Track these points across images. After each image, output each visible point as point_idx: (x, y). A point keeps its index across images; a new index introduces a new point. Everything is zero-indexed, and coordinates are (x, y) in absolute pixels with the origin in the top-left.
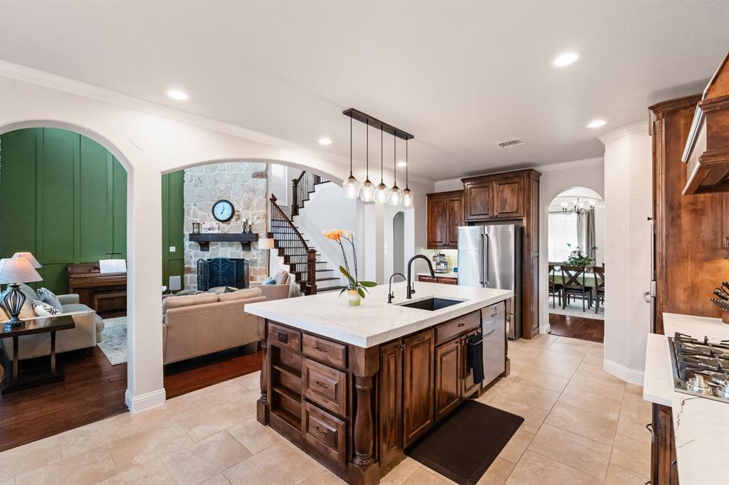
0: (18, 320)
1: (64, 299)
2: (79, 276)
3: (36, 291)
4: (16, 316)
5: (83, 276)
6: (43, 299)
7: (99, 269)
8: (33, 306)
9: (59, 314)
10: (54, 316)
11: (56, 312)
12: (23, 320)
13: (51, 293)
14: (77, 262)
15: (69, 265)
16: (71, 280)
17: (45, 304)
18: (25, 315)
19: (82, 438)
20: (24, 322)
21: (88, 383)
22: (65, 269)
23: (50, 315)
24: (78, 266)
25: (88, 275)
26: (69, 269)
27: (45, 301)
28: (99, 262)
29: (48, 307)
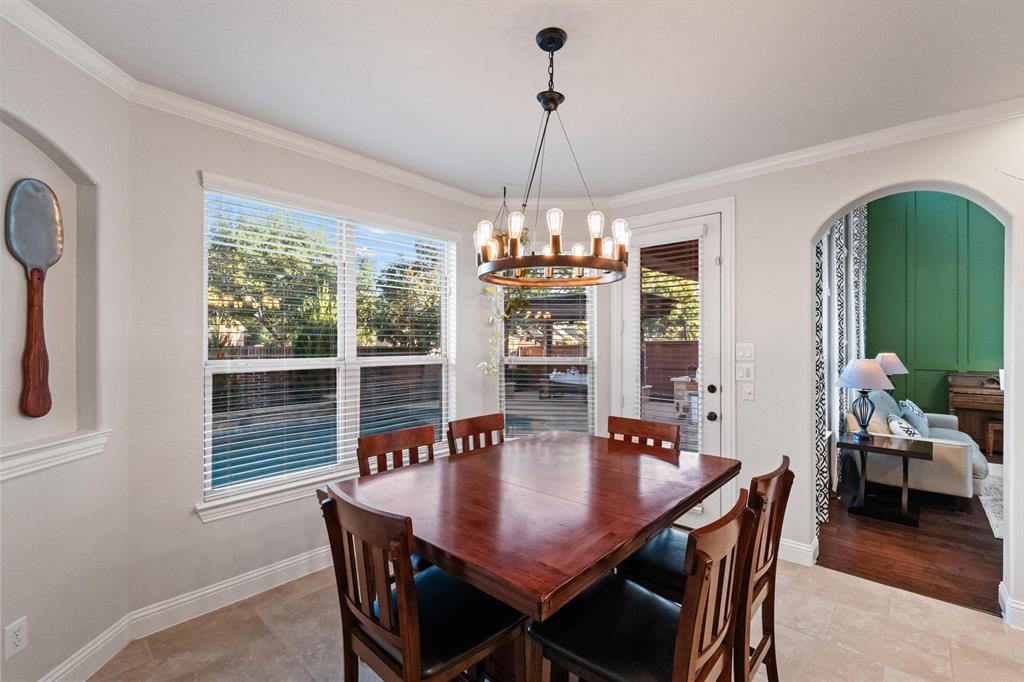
0: (866, 432)
1: (934, 419)
2: (965, 390)
3: (898, 402)
4: (864, 427)
5: (971, 391)
6: (903, 413)
7: (998, 383)
8: (888, 421)
9: (918, 437)
10: (913, 438)
11: (914, 434)
12: (873, 434)
13: (917, 408)
14: (962, 369)
15: (949, 373)
16: (951, 395)
17: (902, 421)
18: (876, 427)
19: (919, 610)
20: (873, 437)
21: (947, 545)
22: (945, 379)
23: (906, 436)
24: (962, 376)
25: (978, 391)
26: (950, 379)
27: (904, 417)
28: (998, 373)
29: (905, 424)
